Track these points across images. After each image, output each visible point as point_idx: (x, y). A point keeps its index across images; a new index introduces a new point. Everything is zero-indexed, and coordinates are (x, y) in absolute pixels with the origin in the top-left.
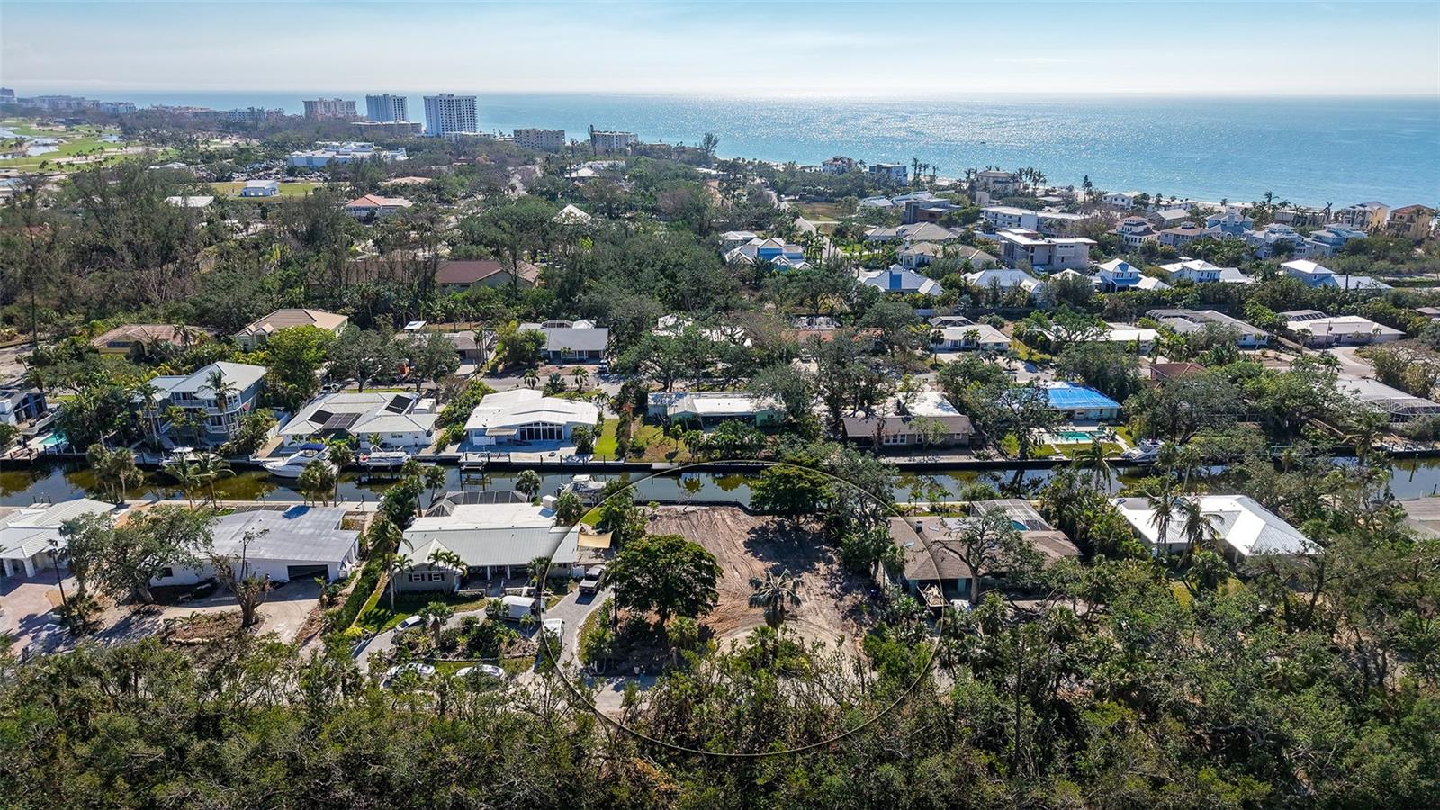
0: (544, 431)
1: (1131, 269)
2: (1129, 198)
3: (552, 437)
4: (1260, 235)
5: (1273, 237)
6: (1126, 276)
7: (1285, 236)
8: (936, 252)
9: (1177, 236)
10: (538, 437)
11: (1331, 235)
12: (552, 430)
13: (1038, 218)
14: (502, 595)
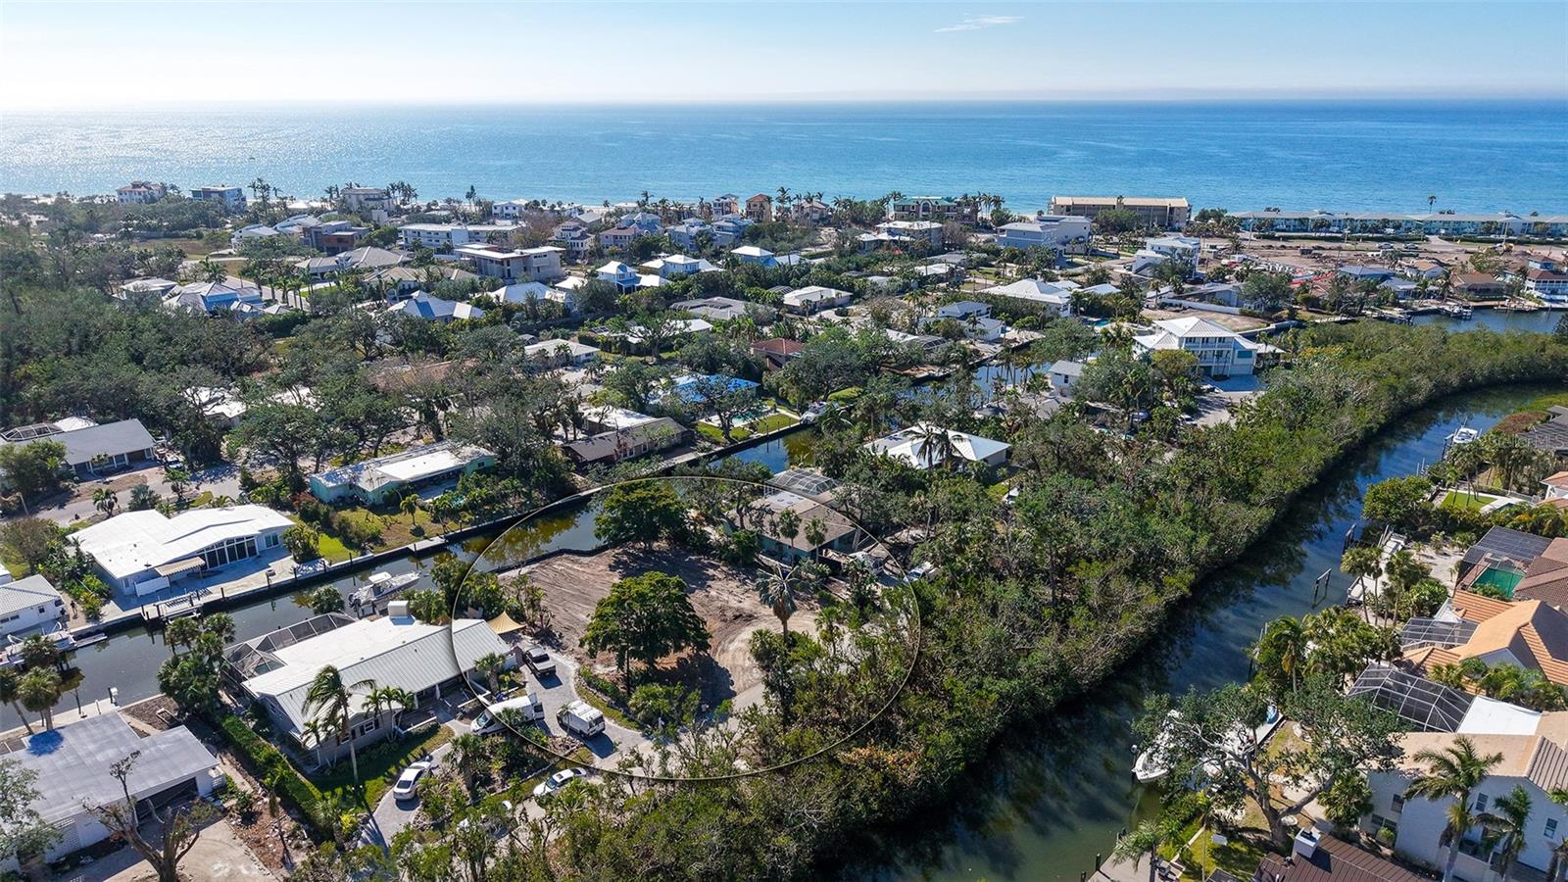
0: (230, 550)
1: (630, 270)
2: (520, 206)
3: (242, 555)
4: (681, 229)
5: (695, 230)
6: (627, 277)
7: (702, 228)
8: (417, 277)
9: (616, 237)
10: (223, 561)
11: (731, 224)
12: (241, 547)
13: (469, 233)
14: (460, 714)
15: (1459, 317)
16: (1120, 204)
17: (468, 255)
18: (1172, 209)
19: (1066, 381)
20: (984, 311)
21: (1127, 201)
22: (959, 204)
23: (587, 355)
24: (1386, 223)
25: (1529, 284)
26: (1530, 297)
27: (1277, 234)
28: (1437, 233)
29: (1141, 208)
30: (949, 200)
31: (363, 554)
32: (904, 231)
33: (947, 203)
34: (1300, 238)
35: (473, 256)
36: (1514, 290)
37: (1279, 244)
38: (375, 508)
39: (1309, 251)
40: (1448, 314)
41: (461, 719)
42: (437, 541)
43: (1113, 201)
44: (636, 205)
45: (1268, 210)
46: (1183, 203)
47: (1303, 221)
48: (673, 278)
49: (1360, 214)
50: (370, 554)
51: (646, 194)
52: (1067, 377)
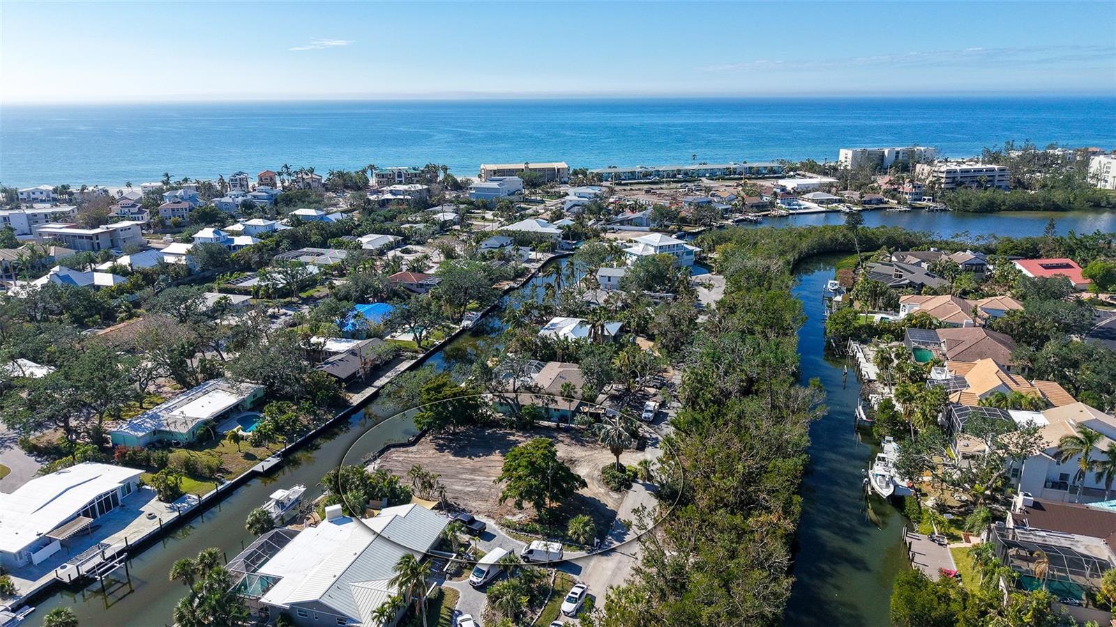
0: (100, 505)
1: (221, 233)
3: (108, 507)
6: (224, 239)
10: (95, 516)
11: (264, 194)
12: (107, 500)
13: (28, 215)
14: (448, 576)
15: (756, 222)
16: (527, 168)
17: (49, 234)
18: (558, 169)
19: (609, 281)
20: (509, 242)
21: (531, 166)
22: (423, 171)
23: (243, 302)
24: (679, 172)
25: (778, 201)
26: (781, 208)
27: (623, 182)
28: (705, 176)
29: (540, 170)
30: (414, 169)
31: (222, 483)
32: (404, 193)
33: (414, 172)
34: (636, 183)
35: (54, 234)
36: (772, 205)
37: (629, 188)
38: (190, 446)
39: (650, 191)
40: (751, 221)
41: (450, 579)
42: (273, 461)
43: (522, 166)
44: (160, 184)
45: (610, 167)
46: (563, 165)
47: (633, 173)
48: (260, 237)
49: (663, 167)
50: (228, 482)
51: (167, 175)
52: (609, 277)
